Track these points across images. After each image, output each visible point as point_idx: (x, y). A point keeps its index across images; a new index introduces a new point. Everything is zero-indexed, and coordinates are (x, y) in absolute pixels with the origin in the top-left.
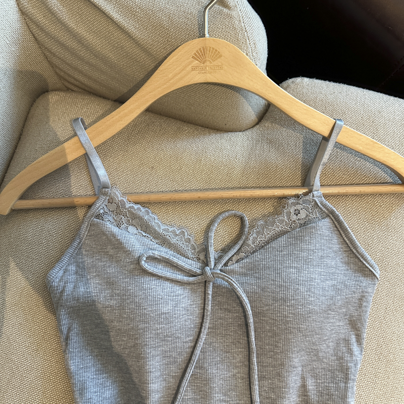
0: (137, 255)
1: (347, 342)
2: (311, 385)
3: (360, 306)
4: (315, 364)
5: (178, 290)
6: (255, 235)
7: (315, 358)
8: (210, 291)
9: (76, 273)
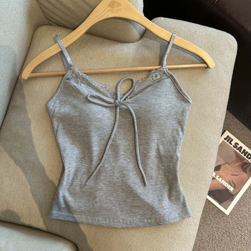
0: (86, 95)
1: (177, 130)
2: (161, 148)
3: (183, 115)
4: (163, 139)
5: (104, 109)
6: (137, 87)
7: (163, 137)
8: (118, 110)
9: (59, 104)
